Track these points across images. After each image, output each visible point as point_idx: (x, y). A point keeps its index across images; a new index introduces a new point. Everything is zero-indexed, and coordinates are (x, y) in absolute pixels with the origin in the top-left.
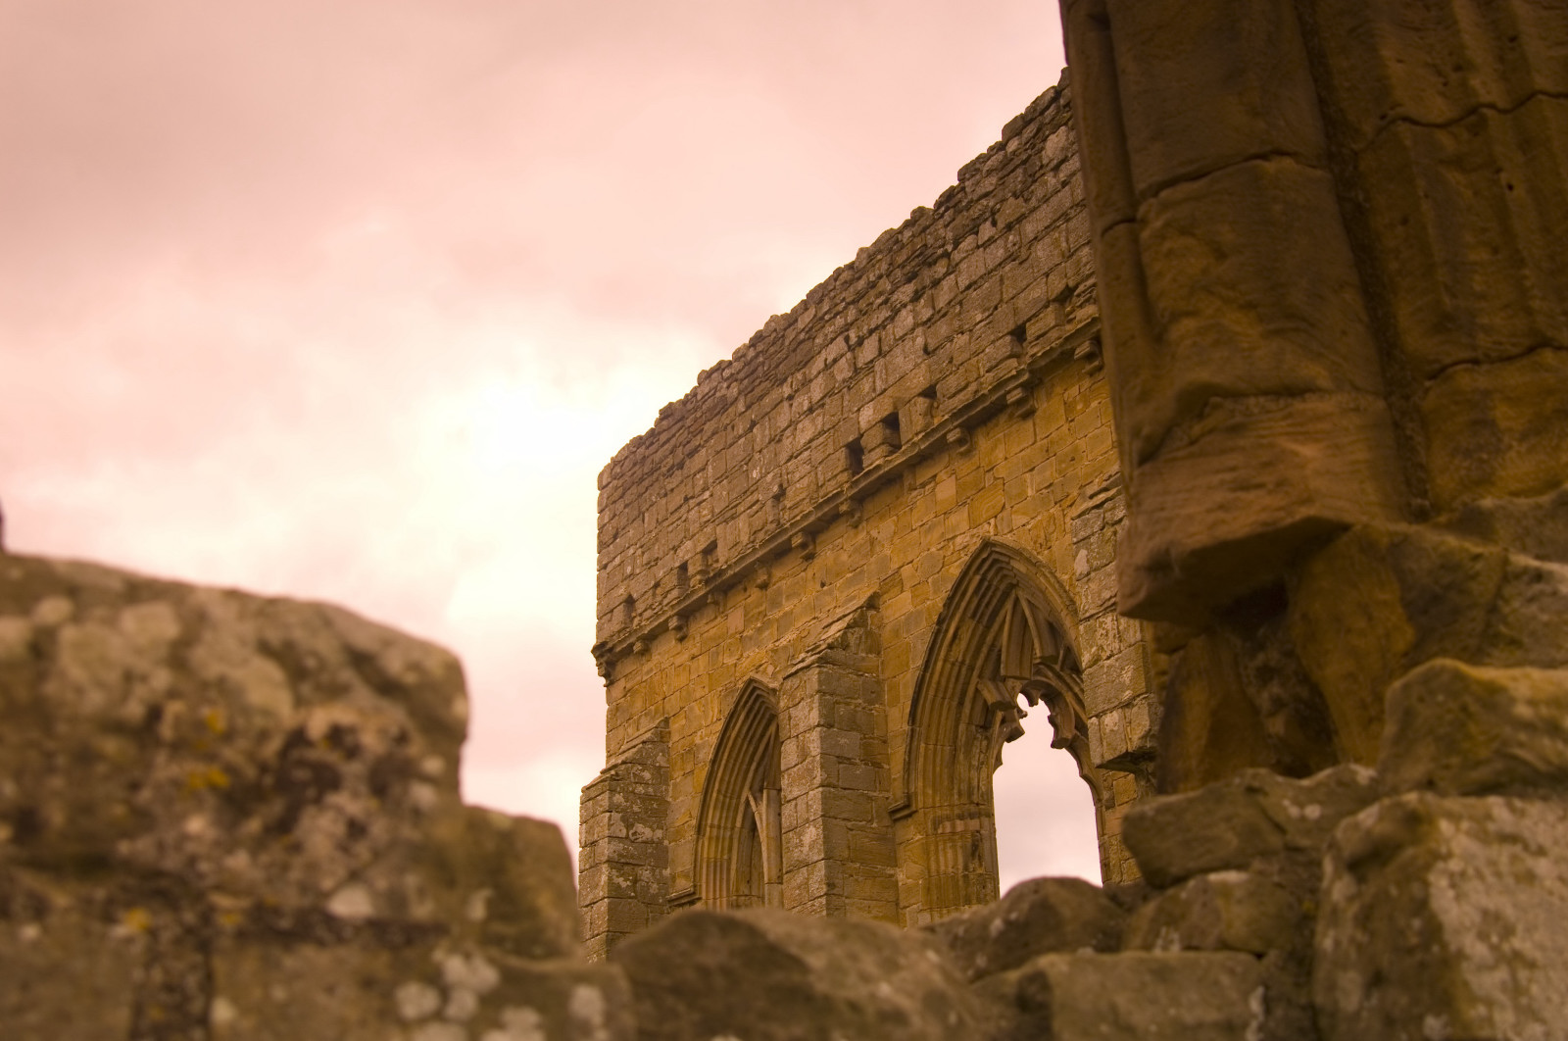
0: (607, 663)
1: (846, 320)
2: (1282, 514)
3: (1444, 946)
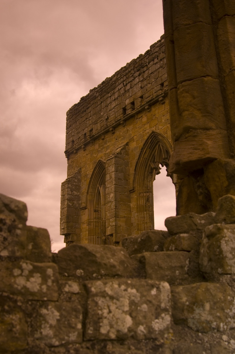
0: (68, 155)
1: (123, 79)
2: (203, 156)
3: (223, 255)
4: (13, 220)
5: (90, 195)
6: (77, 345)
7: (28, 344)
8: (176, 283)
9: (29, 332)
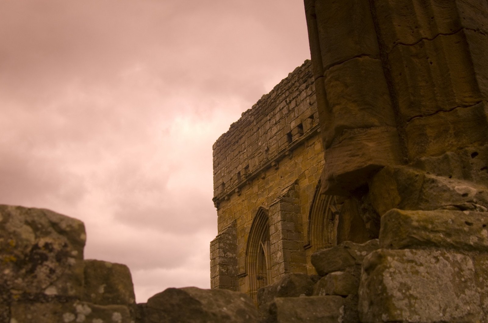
0: (217, 203)
1: (286, 95)
3: (387, 294)
4: (63, 244)
5: (250, 256)
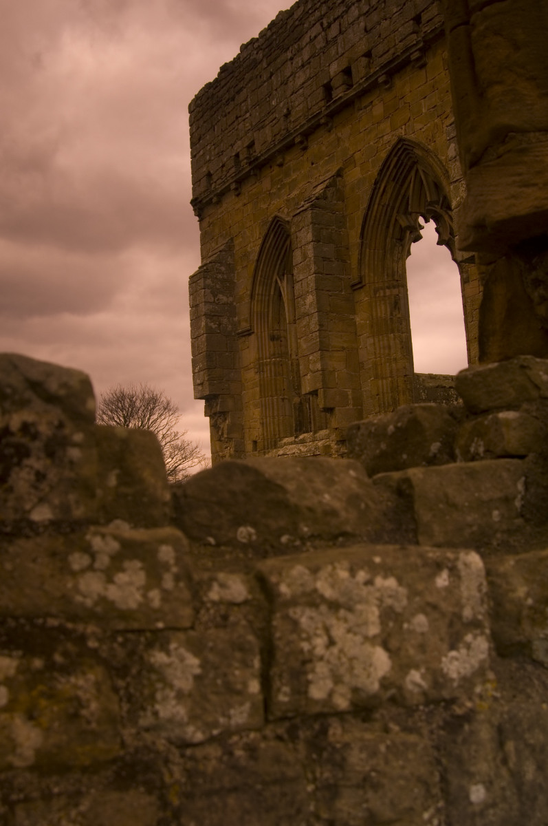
0: (199, 209)
1: (321, 13)
4: (56, 423)
5: (258, 301)
6: (252, 735)
7: (123, 745)
8: (495, 543)
9: (124, 714)
